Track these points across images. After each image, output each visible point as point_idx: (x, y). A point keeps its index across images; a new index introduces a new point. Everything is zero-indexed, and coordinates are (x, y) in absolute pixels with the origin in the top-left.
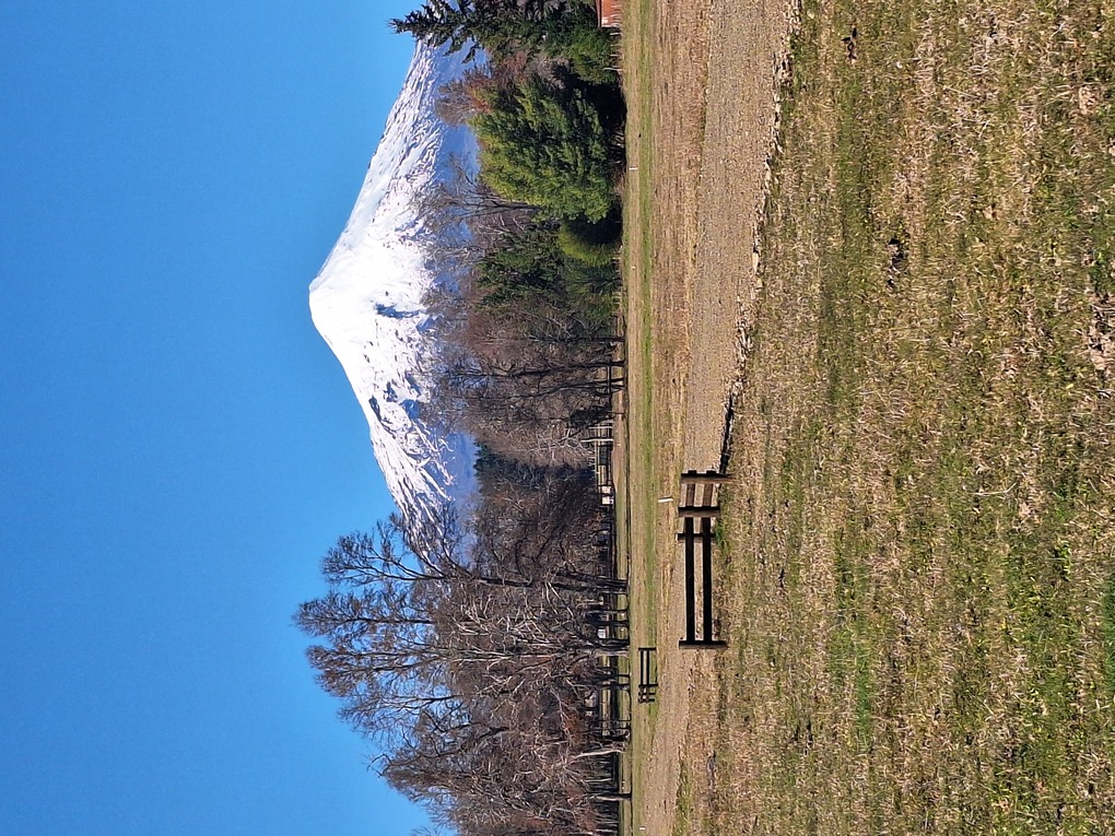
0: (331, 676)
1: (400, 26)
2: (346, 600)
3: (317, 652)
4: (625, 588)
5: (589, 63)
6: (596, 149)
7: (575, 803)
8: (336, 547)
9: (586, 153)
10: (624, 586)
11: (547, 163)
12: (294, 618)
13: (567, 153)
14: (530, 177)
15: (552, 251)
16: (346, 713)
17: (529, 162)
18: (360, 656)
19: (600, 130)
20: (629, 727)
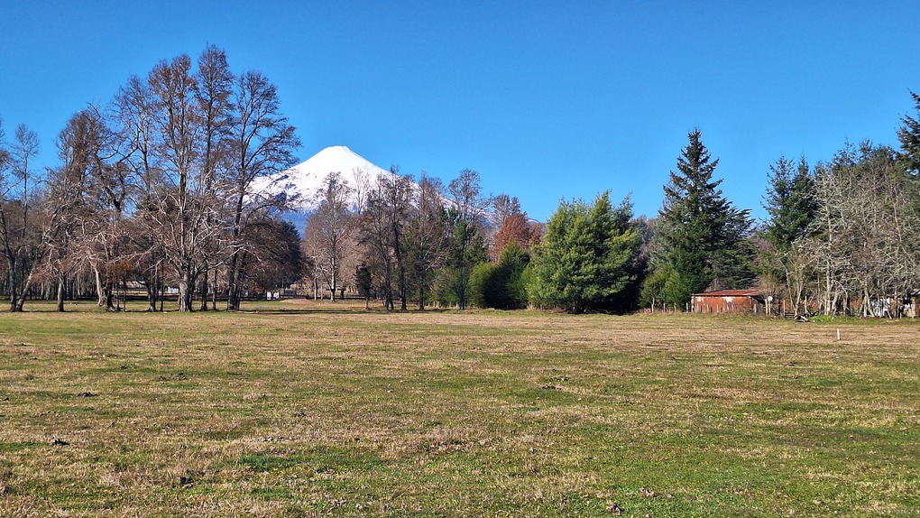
0: (166, 74)
1: (695, 137)
2: (227, 89)
3: (186, 63)
4: (232, 308)
5: (659, 285)
6: (591, 291)
7: (56, 265)
8: (269, 84)
9: (588, 283)
10: (234, 307)
11: (580, 253)
12: (214, 46)
13: (588, 269)
14: (568, 239)
15: (475, 259)
16: (135, 82)
17: (581, 238)
18: (182, 96)
19: (605, 294)
20: (119, 310)
